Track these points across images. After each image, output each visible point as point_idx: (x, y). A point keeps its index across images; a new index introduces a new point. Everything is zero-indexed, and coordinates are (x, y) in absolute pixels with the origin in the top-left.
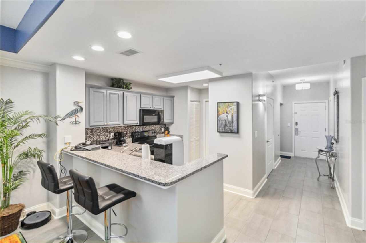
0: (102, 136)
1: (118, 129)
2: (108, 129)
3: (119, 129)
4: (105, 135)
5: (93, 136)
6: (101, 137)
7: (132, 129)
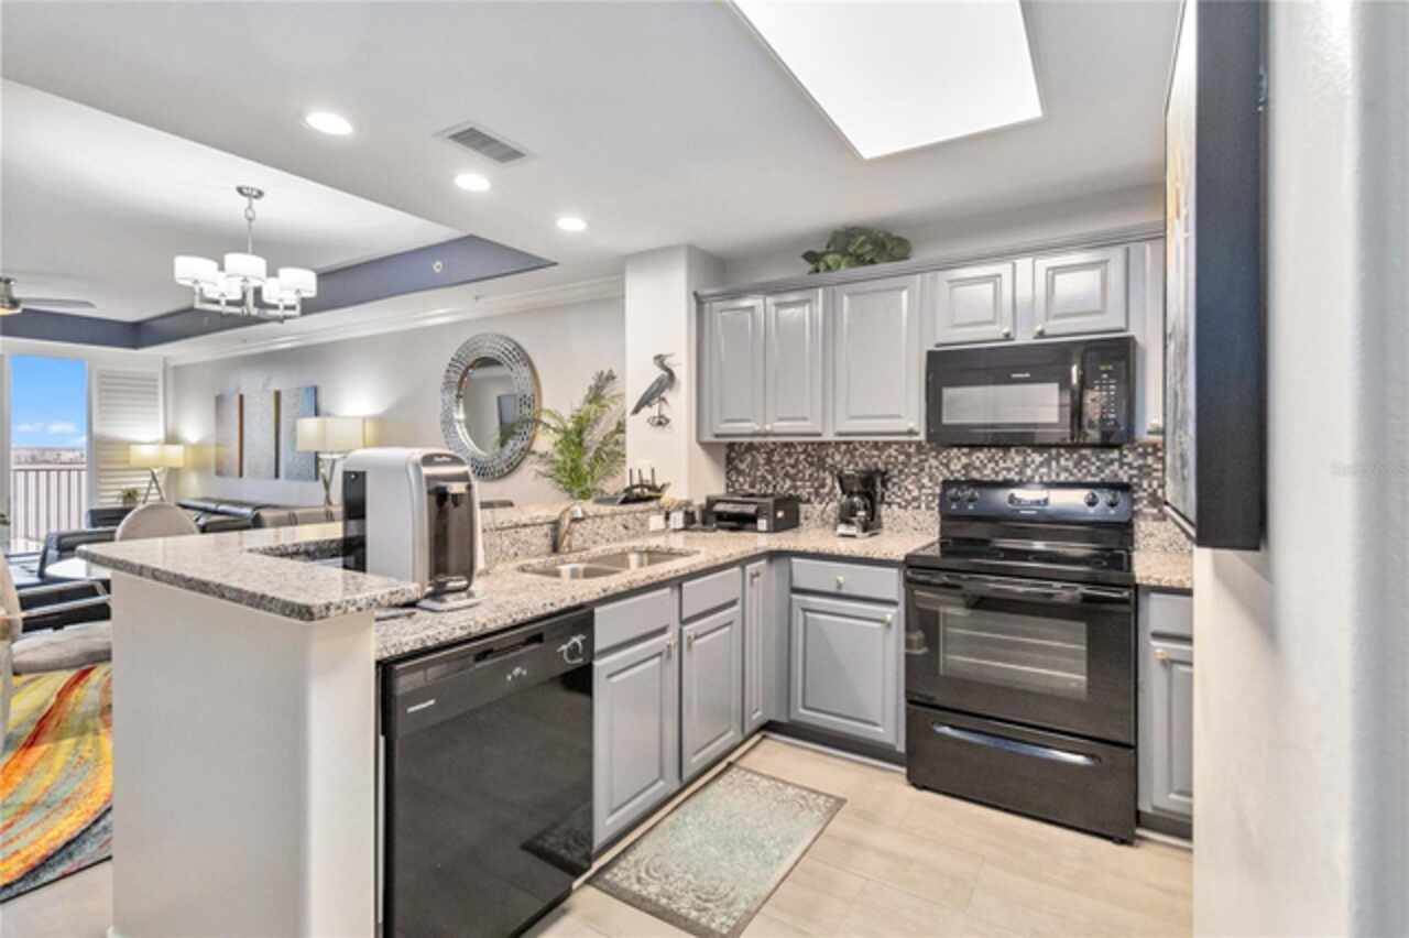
0: (802, 479)
1: (871, 457)
2: (827, 455)
3: (875, 460)
4: (817, 479)
5: (774, 478)
6: (799, 483)
7: (947, 466)
